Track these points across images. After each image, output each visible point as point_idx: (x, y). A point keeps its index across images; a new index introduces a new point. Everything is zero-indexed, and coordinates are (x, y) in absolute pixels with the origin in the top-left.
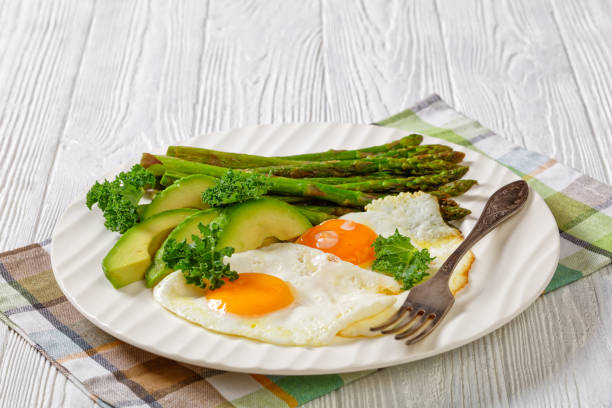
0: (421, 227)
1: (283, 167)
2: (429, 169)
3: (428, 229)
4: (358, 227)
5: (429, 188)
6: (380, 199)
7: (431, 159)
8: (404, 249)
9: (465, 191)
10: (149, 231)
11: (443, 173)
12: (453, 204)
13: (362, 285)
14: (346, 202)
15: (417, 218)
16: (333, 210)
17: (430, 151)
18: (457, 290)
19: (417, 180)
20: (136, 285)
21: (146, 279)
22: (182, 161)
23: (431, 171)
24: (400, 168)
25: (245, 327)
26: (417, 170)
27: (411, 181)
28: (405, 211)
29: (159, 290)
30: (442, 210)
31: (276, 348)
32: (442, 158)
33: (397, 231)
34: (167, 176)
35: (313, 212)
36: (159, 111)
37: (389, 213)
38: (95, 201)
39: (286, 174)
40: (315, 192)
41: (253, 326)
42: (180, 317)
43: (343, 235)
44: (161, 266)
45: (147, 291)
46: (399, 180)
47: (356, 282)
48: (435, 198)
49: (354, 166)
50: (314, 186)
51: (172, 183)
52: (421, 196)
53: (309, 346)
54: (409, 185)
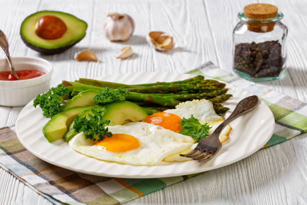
0: (205, 115)
1: (133, 89)
2: (207, 90)
3: (208, 117)
4: (172, 115)
5: (208, 98)
6: (183, 103)
7: (209, 86)
8: (196, 125)
9: (226, 100)
10: (66, 115)
11: (215, 92)
12: (220, 106)
13: (175, 140)
14: (166, 104)
15: (202, 111)
16: (159, 108)
17: (208, 83)
18: (223, 142)
19: (202, 95)
20: (60, 141)
22: (82, 84)
23: (209, 91)
24: (193, 90)
25: (116, 157)
26: (202, 90)
27: (199, 95)
28: (196, 108)
29: (71, 142)
30: (215, 109)
31: (132, 167)
32: (214, 85)
33: (192, 116)
34: (75, 91)
35: (149, 110)
36: (68, 70)
37: (188, 109)
38: (38, 104)
39: (135, 91)
40: (150, 99)
41: (120, 157)
42: (82, 154)
43: (164, 119)
44: (72, 131)
45: (66, 143)
46: (193, 95)
47: (172, 138)
48: (211, 102)
49: (170, 88)
50: (150, 96)
51: (77, 94)
52: (204, 101)
53: (149, 165)
54: (197, 97)
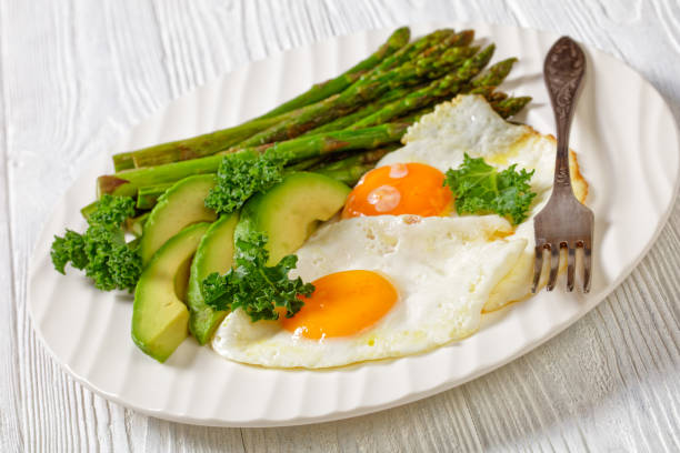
0: (484, 138)
1: (274, 129)
2: (448, 64)
3: (493, 139)
4: (412, 169)
5: (465, 86)
6: (416, 124)
7: (440, 52)
8: (486, 174)
9: (507, 73)
11: (467, 63)
12: (503, 97)
13: (465, 238)
14: (376, 142)
15: (473, 131)
16: (361, 158)
17: (433, 42)
19: (444, 83)
20: (185, 347)
21: (195, 335)
22: (151, 169)
23: (451, 67)
24: (415, 77)
25: (362, 349)
26: (435, 70)
27: (437, 87)
28: (454, 126)
30: (496, 109)
31: (416, 361)
32: (452, 45)
33: (466, 156)
34: (145, 196)
35: (339, 171)
37: (435, 137)
38: (65, 261)
39: (282, 136)
40: (335, 145)
41: (371, 343)
43: (399, 185)
45: (203, 350)
46: (423, 91)
47: (454, 238)
48: (480, 96)
49: (359, 95)
50: (329, 138)
51: (155, 203)
52: (462, 101)
53: (456, 341)
54: (437, 93)
